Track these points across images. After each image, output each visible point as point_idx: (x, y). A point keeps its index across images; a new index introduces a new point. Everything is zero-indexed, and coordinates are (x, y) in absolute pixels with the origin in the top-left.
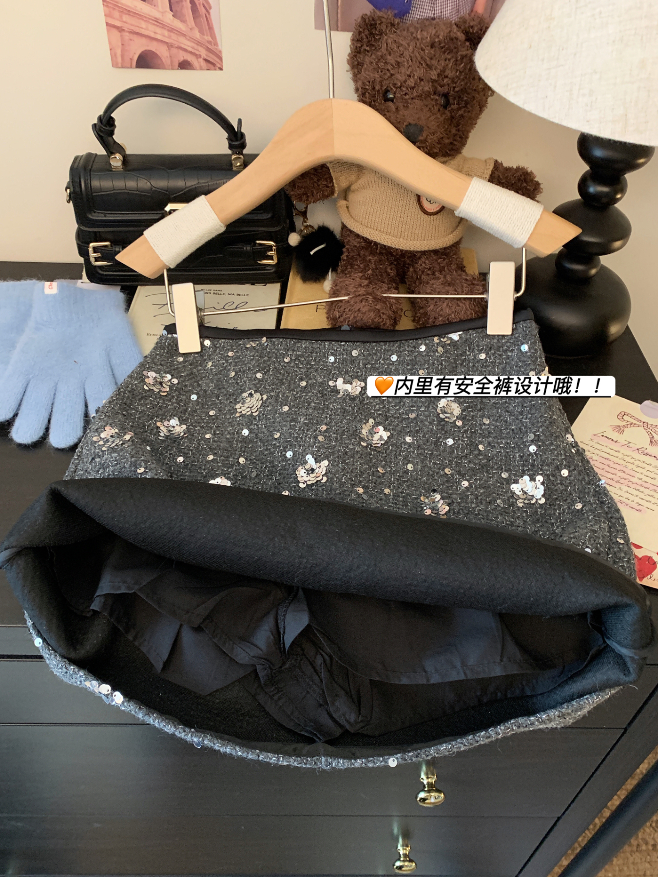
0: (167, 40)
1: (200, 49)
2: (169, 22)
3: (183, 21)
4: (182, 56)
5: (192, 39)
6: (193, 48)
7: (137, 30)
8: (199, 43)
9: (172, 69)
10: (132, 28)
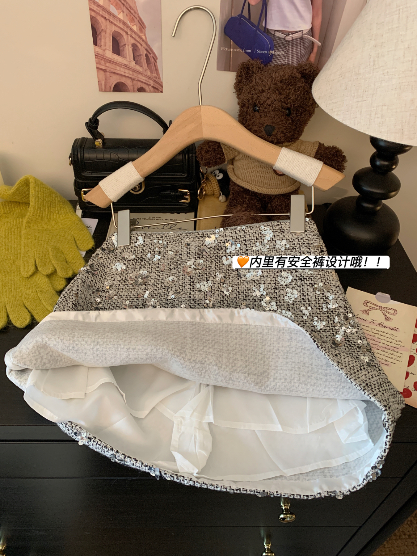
0: (131, 76)
1: (150, 81)
2: (133, 66)
3: (141, 66)
4: (140, 85)
5: (146, 76)
6: (146, 81)
7: (114, 71)
8: (150, 78)
9: (134, 92)
10: (112, 70)
